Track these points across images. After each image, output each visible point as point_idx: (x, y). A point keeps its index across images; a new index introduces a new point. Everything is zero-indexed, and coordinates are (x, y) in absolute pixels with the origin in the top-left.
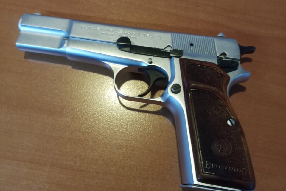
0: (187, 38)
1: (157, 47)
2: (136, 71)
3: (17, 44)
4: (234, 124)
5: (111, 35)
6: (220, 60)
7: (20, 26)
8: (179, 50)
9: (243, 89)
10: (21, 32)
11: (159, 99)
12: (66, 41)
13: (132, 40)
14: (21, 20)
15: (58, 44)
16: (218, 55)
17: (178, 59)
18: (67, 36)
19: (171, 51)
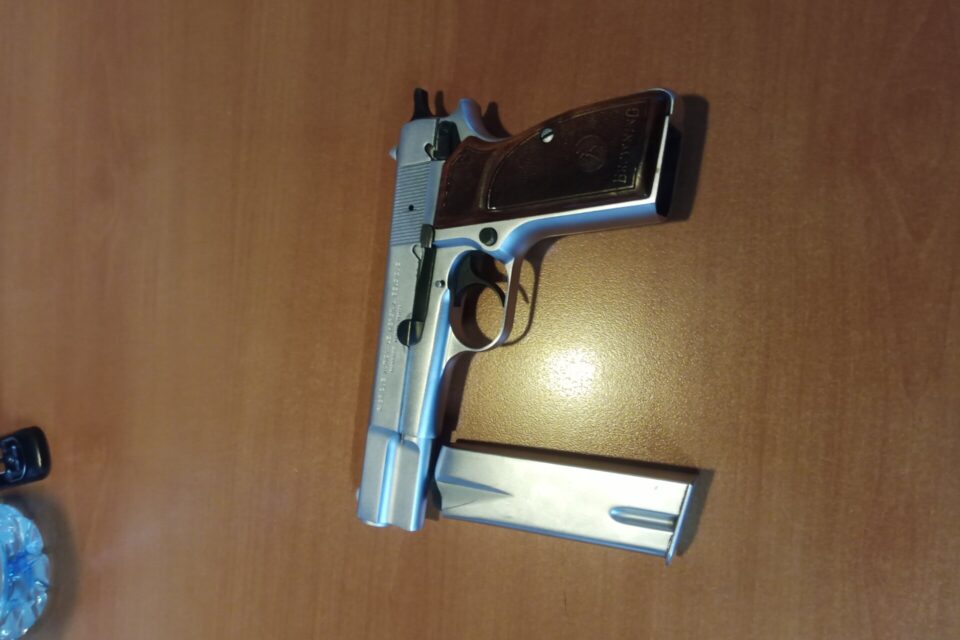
0: (399, 217)
1: (416, 273)
2: (460, 311)
3: (412, 528)
4: (550, 131)
5: (394, 357)
6: (437, 156)
7: (379, 525)
8: (422, 231)
9: (493, 107)
10: (390, 521)
11: (509, 268)
12: (406, 438)
13: (404, 318)
14: (370, 523)
15: (411, 453)
16: (429, 159)
17: (437, 231)
18: (397, 436)
19: (422, 247)
